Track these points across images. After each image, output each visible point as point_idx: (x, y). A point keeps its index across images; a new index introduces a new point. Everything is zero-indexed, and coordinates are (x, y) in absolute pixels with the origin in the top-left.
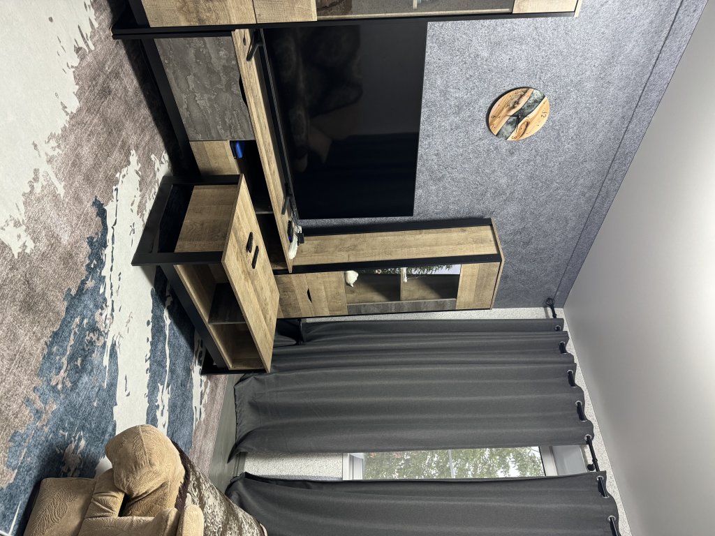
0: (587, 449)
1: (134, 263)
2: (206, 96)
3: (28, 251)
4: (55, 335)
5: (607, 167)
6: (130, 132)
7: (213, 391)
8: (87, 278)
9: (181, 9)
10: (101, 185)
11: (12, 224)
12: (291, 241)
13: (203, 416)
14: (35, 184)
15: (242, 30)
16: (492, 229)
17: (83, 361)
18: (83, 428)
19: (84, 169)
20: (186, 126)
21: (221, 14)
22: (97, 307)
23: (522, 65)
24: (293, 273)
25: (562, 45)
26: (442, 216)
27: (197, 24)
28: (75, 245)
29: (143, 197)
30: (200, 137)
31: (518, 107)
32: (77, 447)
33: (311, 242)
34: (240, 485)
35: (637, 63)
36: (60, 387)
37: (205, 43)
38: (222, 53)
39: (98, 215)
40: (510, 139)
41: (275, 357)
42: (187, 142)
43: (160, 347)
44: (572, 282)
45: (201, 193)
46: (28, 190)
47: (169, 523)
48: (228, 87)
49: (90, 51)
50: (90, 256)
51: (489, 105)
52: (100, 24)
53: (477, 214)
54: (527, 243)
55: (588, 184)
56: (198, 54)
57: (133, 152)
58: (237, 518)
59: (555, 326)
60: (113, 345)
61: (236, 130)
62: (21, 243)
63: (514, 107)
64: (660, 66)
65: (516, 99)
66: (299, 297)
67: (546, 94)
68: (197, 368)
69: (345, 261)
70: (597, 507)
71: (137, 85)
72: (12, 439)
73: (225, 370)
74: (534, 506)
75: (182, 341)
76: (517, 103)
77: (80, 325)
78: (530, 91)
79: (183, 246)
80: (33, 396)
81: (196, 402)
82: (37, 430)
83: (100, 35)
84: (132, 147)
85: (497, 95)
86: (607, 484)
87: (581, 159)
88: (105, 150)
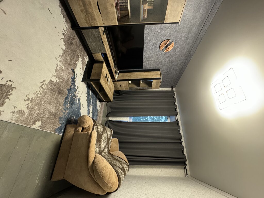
0: (176, 117)
1: (82, 81)
2: (94, 43)
3: (58, 82)
4: (66, 98)
5: (186, 58)
6: (78, 52)
7: (102, 105)
8: (72, 86)
9: (86, 22)
10: (73, 65)
11: (53, 76)
12: (116, 74)
13: (100, 110)
14: (57, 67)
15: (101, 28)
16: (160, 72)
17: (73, 102)
18: (74, 115)
19: (68, 62)
20: (91, 50)
21: (96, 24)
22: (75, 91)
23: (168, 34)
24: (117, 81)
25: (178, 29)
26: (149, 69)
27: (90, 26)
28: (68, 79)
29: (83, 67)
30: (94, 53)
31: (167, 44)
32: (73, 118)
33: (121, 74)
34: (108, 122)
35: (195, 33)
36: (68, 108)
37: (93, 31)
38: (97, 33)
39: (73, 72)
40: (164, 52)
41: (114, 98)
42: (91, 53)
43: (89, 98)
44: (177, 83)
45: (95, 65)
46: (56, 69)
47: (89, 134)
48: (99, 41)
49: (66, 34)
50: (72, 81)
51: (160, 44)
52: (68, 27)
53: (157, 68)
54: (168, 75)
55: (182, 62)
56: (91, 33)
57: (80, 57)
58: (106, 130)
59: (172, 92)
60: (79, 99)
61: (102, 51)
62: (56, 80)
63: (166, 44)
64: (201, 34)
65: (166, 42)
66: (118, 86)
67: (173, 41)
68: (98, 101)
69: (128, 79)
70: (176, 128)
71: (79, 41)
72: (60, 118)
73: (103, 101)
74: (164, 127)
75: (94, 96)
76: (166, 43)
77: (71, 95)
78: (170, 40)
79: (92, 78)
80: (63, 110)
81: (98, 107)
82: (64, 116)
83: (68, 29)
84: (79, 56)
85: (162, 41)
86: (179, 123)
87: (180, 56)
88: (73, 57)
